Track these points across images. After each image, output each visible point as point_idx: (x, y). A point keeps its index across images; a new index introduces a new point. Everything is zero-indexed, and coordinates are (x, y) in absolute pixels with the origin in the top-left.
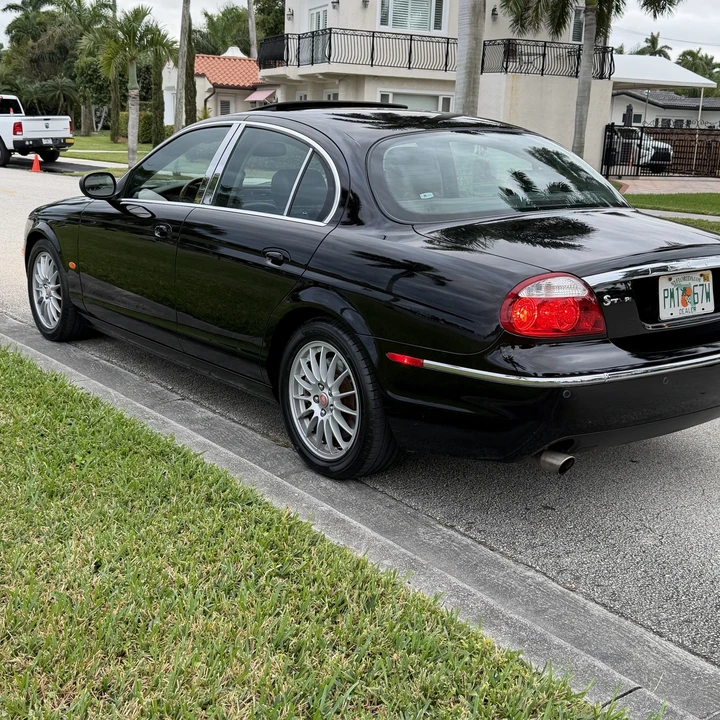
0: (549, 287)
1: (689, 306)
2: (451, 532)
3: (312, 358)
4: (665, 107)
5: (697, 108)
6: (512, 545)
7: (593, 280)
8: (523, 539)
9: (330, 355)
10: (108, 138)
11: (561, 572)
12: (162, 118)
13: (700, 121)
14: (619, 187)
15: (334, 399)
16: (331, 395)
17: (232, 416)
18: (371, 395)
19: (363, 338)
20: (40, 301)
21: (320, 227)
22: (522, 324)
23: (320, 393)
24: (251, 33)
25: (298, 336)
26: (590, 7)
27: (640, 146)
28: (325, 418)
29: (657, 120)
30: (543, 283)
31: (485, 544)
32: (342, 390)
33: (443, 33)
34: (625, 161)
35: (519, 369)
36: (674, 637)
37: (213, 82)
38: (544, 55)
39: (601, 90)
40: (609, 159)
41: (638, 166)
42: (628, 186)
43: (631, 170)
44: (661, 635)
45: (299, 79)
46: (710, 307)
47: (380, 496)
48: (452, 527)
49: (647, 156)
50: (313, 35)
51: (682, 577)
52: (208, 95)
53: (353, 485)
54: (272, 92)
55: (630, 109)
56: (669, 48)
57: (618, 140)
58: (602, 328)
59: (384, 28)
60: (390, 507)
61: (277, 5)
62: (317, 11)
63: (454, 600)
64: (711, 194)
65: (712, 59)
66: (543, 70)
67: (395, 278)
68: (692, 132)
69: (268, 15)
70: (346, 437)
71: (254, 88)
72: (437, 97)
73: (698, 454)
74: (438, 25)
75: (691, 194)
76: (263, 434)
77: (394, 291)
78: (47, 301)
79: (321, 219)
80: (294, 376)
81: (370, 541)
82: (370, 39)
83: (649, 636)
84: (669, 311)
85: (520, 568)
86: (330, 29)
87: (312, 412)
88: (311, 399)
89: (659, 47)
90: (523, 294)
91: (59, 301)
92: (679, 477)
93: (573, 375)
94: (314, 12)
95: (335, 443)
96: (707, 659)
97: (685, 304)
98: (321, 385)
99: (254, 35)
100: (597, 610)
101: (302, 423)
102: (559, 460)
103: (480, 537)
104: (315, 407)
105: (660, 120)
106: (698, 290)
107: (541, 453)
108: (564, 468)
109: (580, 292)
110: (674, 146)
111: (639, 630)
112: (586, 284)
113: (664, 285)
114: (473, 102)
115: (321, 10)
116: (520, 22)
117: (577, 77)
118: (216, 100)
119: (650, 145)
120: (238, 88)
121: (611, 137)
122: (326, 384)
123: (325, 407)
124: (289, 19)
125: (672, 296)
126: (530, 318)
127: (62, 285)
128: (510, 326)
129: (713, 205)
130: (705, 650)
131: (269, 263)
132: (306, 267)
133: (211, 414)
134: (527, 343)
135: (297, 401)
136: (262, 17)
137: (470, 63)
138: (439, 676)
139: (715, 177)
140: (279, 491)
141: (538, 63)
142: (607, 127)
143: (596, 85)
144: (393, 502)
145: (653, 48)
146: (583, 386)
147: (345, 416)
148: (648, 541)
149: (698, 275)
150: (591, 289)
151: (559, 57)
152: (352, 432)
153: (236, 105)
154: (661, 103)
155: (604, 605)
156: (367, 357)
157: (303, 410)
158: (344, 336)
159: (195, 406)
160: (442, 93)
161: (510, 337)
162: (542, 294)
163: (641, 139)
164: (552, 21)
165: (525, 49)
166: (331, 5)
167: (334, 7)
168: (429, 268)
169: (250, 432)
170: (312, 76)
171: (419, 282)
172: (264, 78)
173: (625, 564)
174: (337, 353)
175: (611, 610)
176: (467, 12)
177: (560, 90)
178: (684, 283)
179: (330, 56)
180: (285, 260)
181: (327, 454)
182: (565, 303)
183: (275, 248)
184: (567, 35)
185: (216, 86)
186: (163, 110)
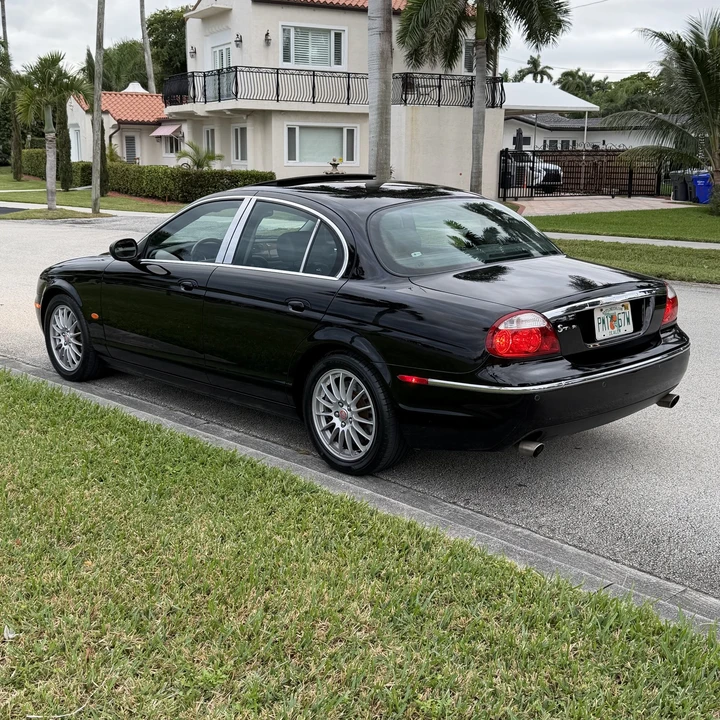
0: (518, 321)
1: (616, 329)
2: (454, 507)
3: (331, 381)
4: (552, 129)
5: (582, 129)
6: (501, 512)
7: (550, 314)
8: (508, 508)
9: (347, 380)
10: (11, 176)
11: (540, 527)
12: (69, 155)
13: (585, 142)
14: (516, 208)
15: (352, 413)
16: (350, 410)
17: (255, 434)
18: (385, 408)
19: (379, 365)
20: (59, 348)
21: (335, 280)
22: (502, 349)
23: (340, 409)
24: (147, 67)
25: (320, 366)
26: (480, 41)
27: (532, 169)
28: (345, 429)
29: (545, 141)
30: (515, 319)
31: (481, 513)
32: (358, 405)
33: (343, 68)
34: (520, 184)
35: (500, 381)
36: (626, 562)
37: (117, 118)
38: (440, 87)
39: (494, 118)
40: (505, 182)
41: (532, 187)
42: (524, 207)
43: (525, 191)
44: (617, 562)
45: (206, 114)
46: (630, 328)
47: (393, 486)
48: (454, 503)
49: (540, 178)
50: (219, 72)
51: (626, 524)
52: (112, 131)
53: (370, 479)
54: (176, 127)
55: (519, 132)
56: (550, 68)
57: (513, 164)
58: (558, 349)
59: (286, 65)
60: (404, 492)
61: (170, 37)
62: (220, 48)
63: (480, 543)
64: (601, 213)
65: (591, 77)
66: (439, 101)
67: (381, 314)
68: (579, 153)
69: (162, 48)
70: (364, 442)
71: (159, 123)
72: (341, 129)
73: (624, 439)
74: (338, 61)
75: (583, 214)
76: (285, 446)
77: (380, 324)
78: (66, 347)
79: (334, 274)
80: (316, 397)
81: (408, 511)
82: (274, 76)
83: (609, 562)
84: (603, 333)
85: (511, 527)
86: (236, 67)
87: (334, 425)
88: (332, 414)
89: (540, 68)
90: (502, 327)
91: (78, 347)
92: (614, 458)
93: (538, 384)
94: (217, 50)
95: (355, 447)
96: (651, 574)
97: (613, 328)
98: (341, 403)
99: (150, 69)
100: (571, 549)
101: (324, 434)
102: (533, 447)
103: (476, 508)
104: (336, 421)
105: (548, 143)
106: (621, 317)
107: (519, 443)
108: (536, 453)
109: (540, 323)
110: (563, 167)
111: (602, 560)
112: (544, 317)
113: (597, 315)
114: (386, 140)
115: (224, 48)
116: (415, 57)
117: (471, 106)
118: (121, 135)
119: (542, 167)
120: (143, 123)
121: (505, 162)
122: (346, 402)
123: (345, 420)
124: (192, 57)
125: (604, 322)
126: (507, 344)
127: (83, 333)
128: (494, 351)
129: (605, 224)
130: (649, 569)
131: (291, 309)
132: (325, 313)
133: (237, 433)
134: (505, 362)
135: (319, 416)
136: (155, 49)
137: (382, 104)
138: (487, 584)
139: (603, 195)
140: (329, 483)
141: (435, 94)
142: (502, 152)
143: (489, 112)
144: (405, 489)
145: (535, 69)
146: (545, 392)
147: (362, 425)
148: (598, 503)
149: (620, 306)
150: (548, 321)
151: (453, 88)
152: (370, 438)
153: (141, 141)
154: (547, 125)
155: (574, 546)
156: (381, 379)
157: (324, 424)
158: (360, 364)
159: (221, 428)
160: (346, 125)
161: (493, 359)
162: (515, 327)
163: (533, 162)
164: (445, 54)
165: (421, 82)
166: (234, 44)
167: (237, 46)
168: (405, 306)
169: (275, 445)
170: (221, 112)
171: (399, 317)
172: (170, 114)
173: (585, 519)
174: (354, 377)
175: (580, 548)
176: (376, 58)
177: (456, 120)
178: (611, 312)
179: (237, 93)
180: (306, 308)
181: (348, 456)
182: (530, 332)
183: (297, 299)
184: (460, 68)
185: (120, 122)
186: (70, 148)
